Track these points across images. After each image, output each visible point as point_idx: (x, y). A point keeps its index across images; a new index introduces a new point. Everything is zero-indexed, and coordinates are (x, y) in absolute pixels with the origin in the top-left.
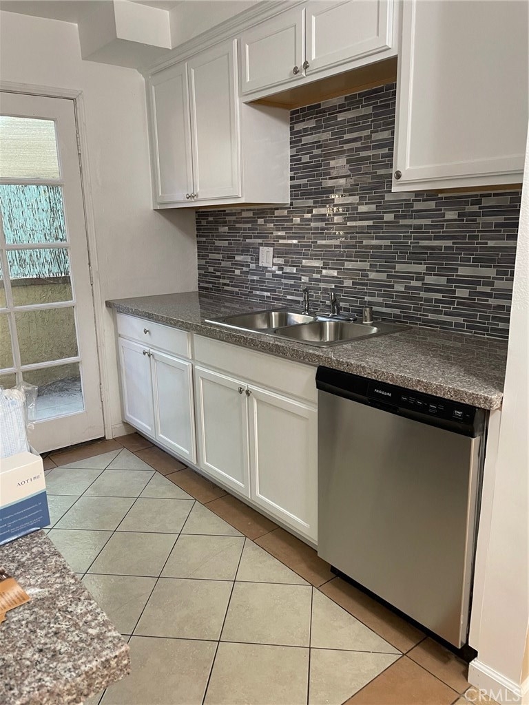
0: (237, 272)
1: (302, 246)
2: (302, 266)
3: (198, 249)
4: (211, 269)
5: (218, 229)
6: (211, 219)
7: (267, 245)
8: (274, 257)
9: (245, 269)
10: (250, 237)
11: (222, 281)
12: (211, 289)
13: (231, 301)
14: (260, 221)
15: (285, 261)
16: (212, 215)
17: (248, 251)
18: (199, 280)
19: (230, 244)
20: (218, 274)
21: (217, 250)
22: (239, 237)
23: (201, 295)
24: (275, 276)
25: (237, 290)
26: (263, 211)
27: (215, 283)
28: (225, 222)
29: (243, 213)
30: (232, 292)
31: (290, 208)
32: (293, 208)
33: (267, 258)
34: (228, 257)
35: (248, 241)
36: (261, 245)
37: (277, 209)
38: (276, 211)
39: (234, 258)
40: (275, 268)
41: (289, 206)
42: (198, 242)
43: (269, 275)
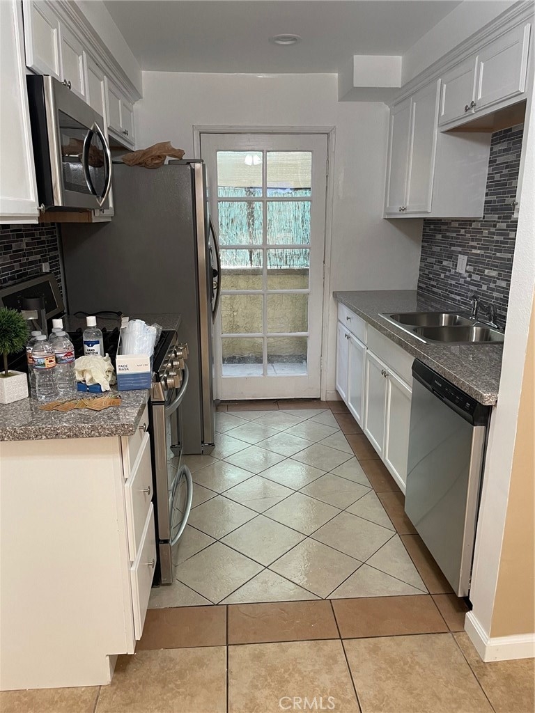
0: (442, 276)
1: (487, 257)
2: (485, 275)
3: (422, 252)
4: (427, 272)
5: (435, 236)
6: (432, 227)
7: (464, 254)
8: (467, 265)
9: (448, 274)
10: (454, 245)
11: (432, 283)
12: (425, 289)
13: (436, 301)
14: (462, 231)
15: (475, 270)
16: (433, 224)
17: (451, 258)
18: (419, 281)
19: (441, 250)
20: (431, 276)
21: (433, 254)
22: (448, 244)
23: (418, 294)
24: (465, 282)
25: (440, 291)
26: (465, 223)
27: (427, 284)
28: (440, 230)
29: (452, 223)
30: (436, 293)
31: (482, 221)
32: (485, 221)
33: (462, 265)
34: (439, 262)
35: (453, 248)
36: (460, 253)
37: (474, 221)
38: (473, 223)
39: (442, 263)
40: (466, 275)
41: (481, 219)
42: (423, 247)
43: (462, 281)
